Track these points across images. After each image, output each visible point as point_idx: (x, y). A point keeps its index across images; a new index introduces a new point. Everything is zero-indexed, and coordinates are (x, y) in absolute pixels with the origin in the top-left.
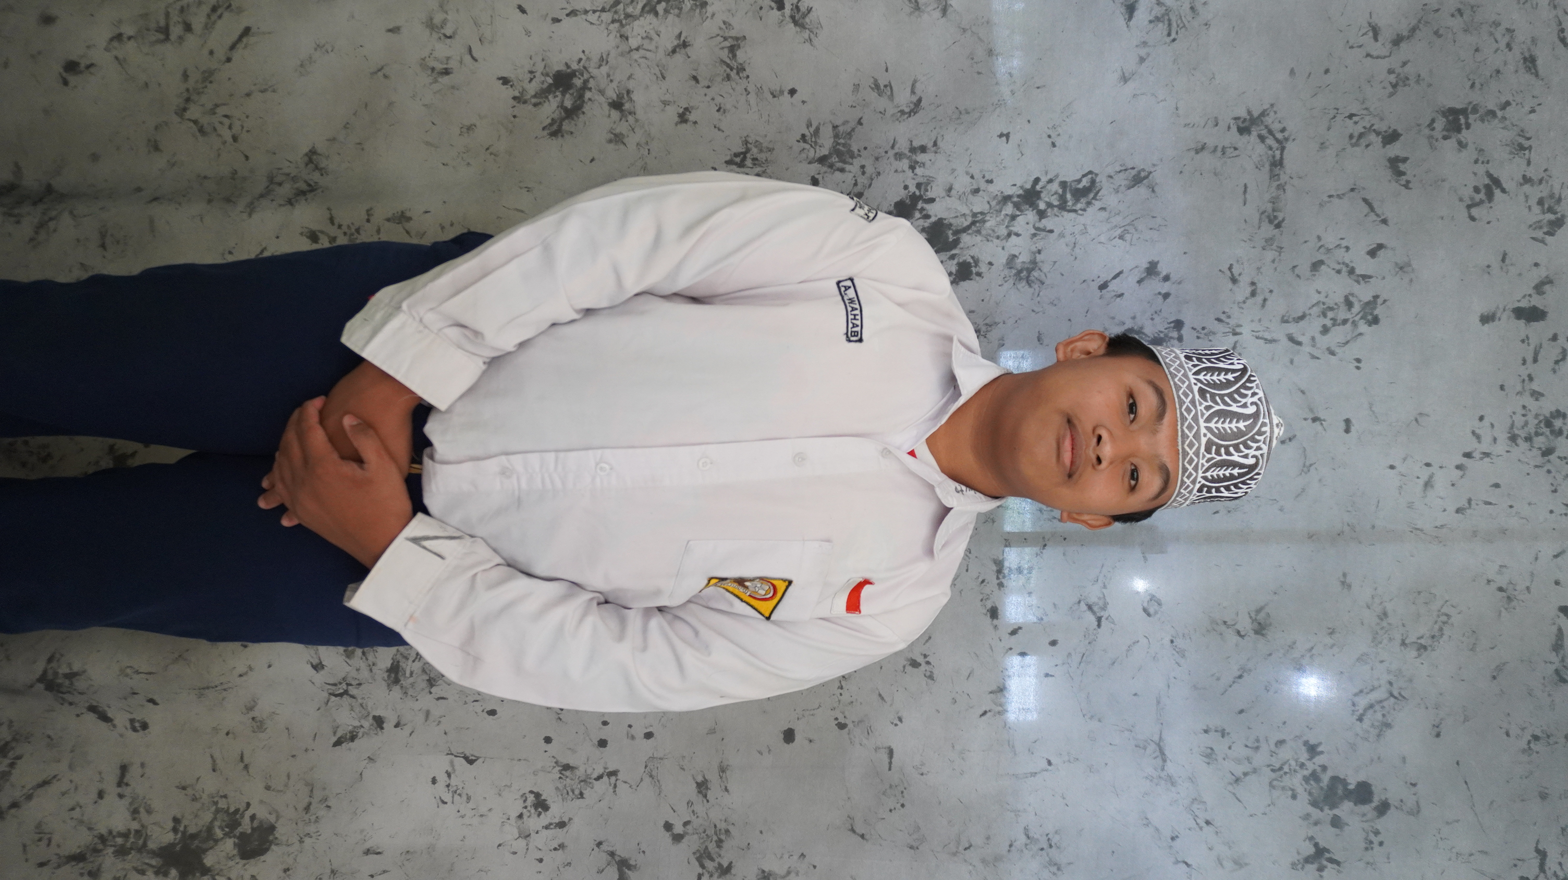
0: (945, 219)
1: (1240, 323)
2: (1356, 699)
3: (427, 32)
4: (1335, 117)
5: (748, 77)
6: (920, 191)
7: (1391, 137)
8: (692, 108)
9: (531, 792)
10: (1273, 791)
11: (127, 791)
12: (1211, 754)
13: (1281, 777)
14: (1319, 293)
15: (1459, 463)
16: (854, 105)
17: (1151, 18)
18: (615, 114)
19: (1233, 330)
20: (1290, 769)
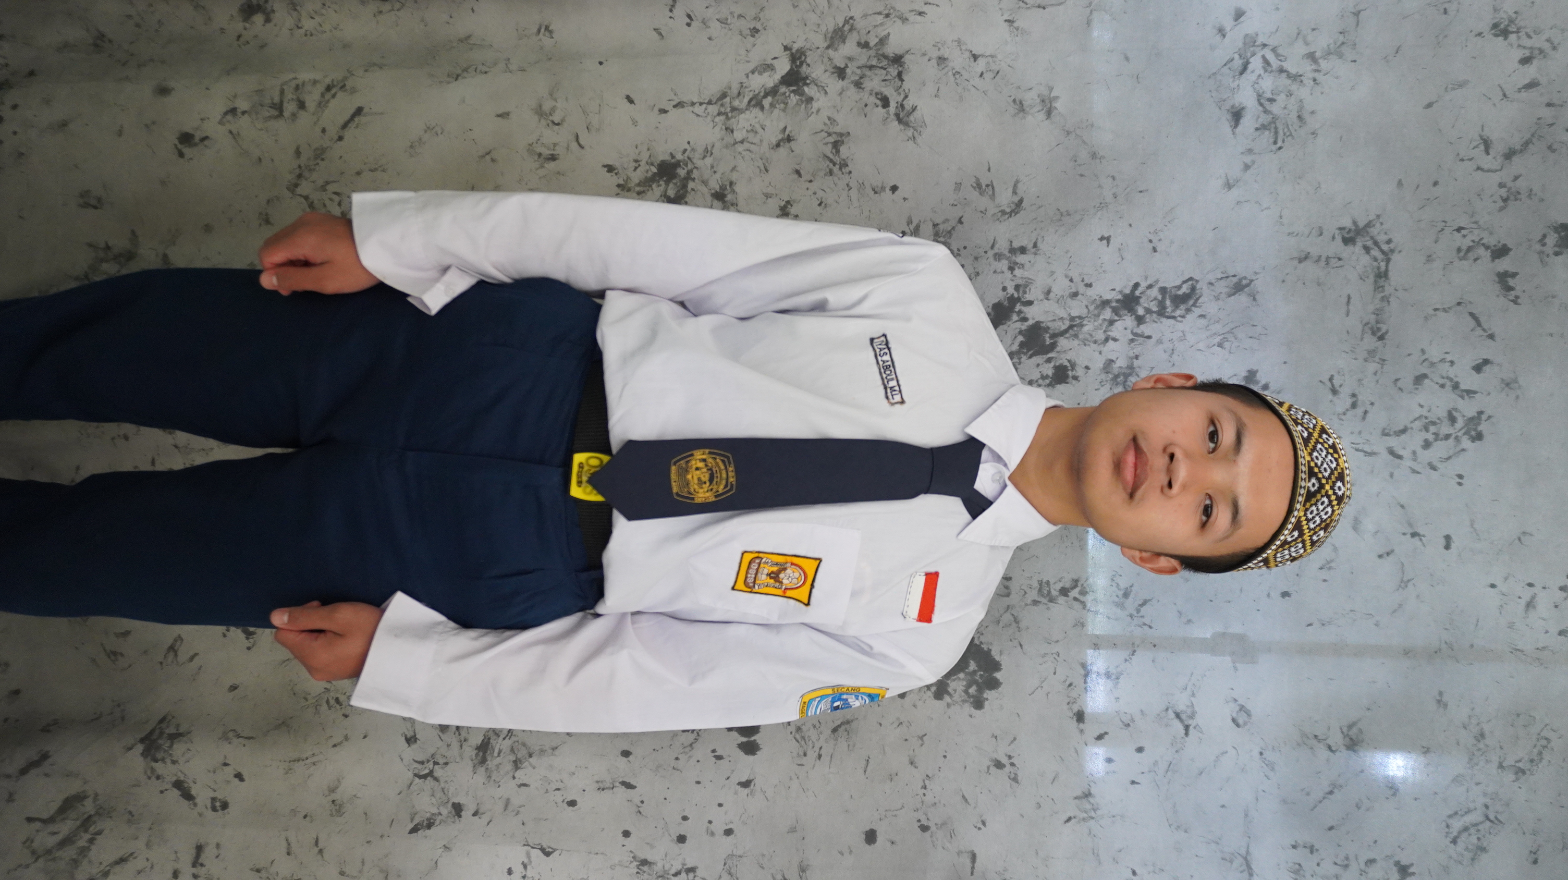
0: (1043, 322)
2: (1451, 821)
3: (536, 118)
4: (1443, 230)
5: (850, 172)
6: (1018, 294)
7: (1501, 252)
8: (794, 201)
11: (202, 871)
12: (1298, 870)
14: (1422, 406)
15: (1562, 584)
16: (955, 204)
17: (1258, 126)
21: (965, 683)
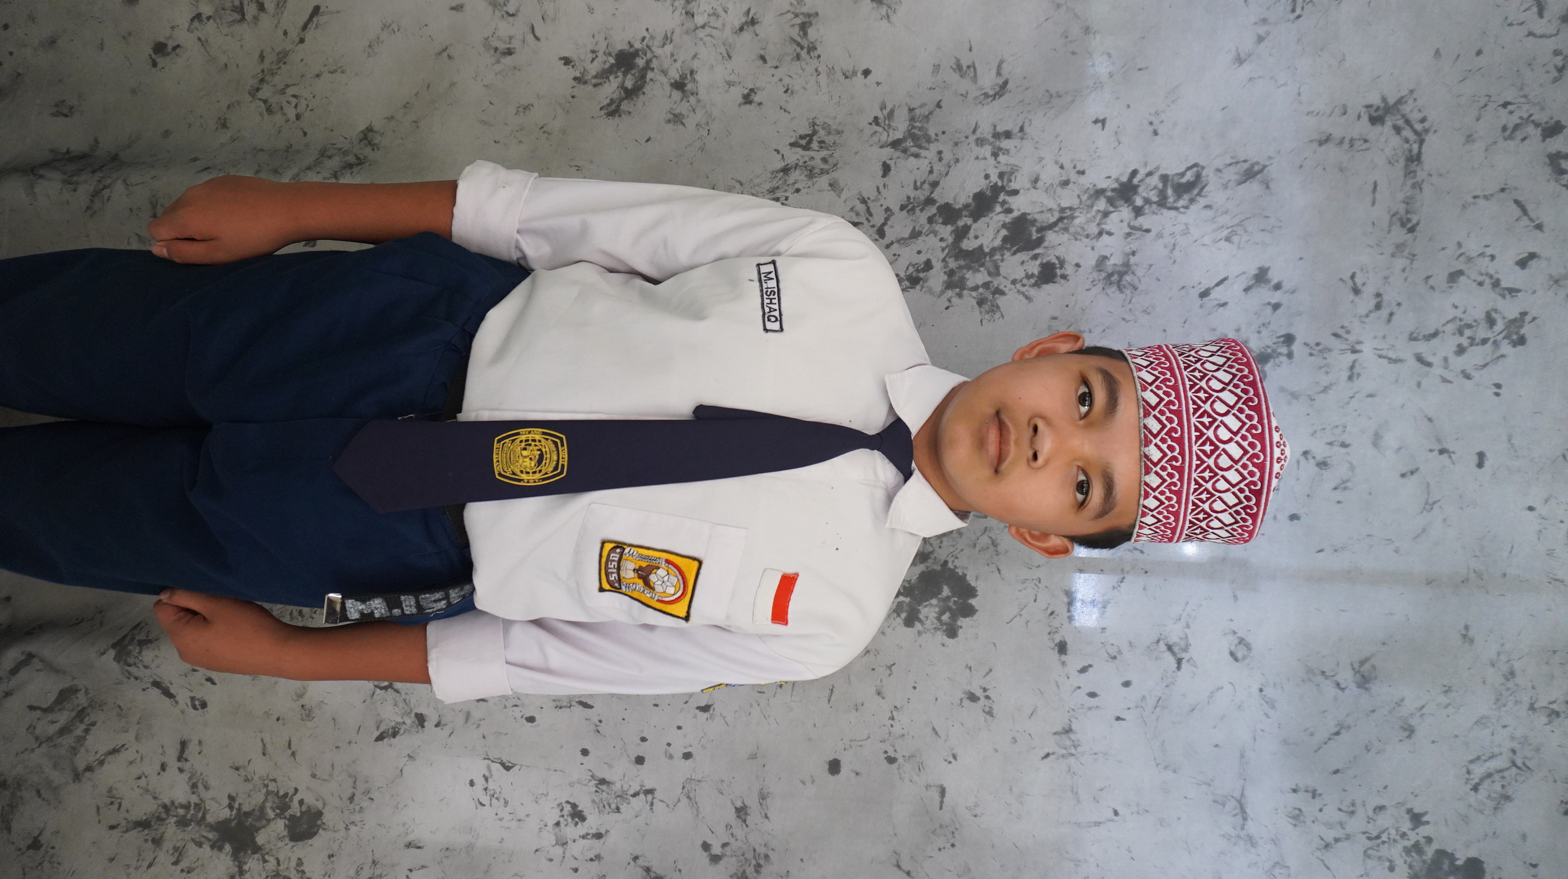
0: (1029, 214)
1: (1361, 339)
2: (1472, 767)
3: (490, 9)
4: (1486, 105)
5: (819, 56)
6: (1002, 182)
8: (758, 89)
9: (568, 802)
10: (1368, 861)
11: (187, 766)
12: (1298, 816)
13: (1378, 846)
14: (1456, 307)
16: (933, 87)
18: (677, 95)
19: (1353, 347)
20: (1389, 838)
21: (937, 610)
